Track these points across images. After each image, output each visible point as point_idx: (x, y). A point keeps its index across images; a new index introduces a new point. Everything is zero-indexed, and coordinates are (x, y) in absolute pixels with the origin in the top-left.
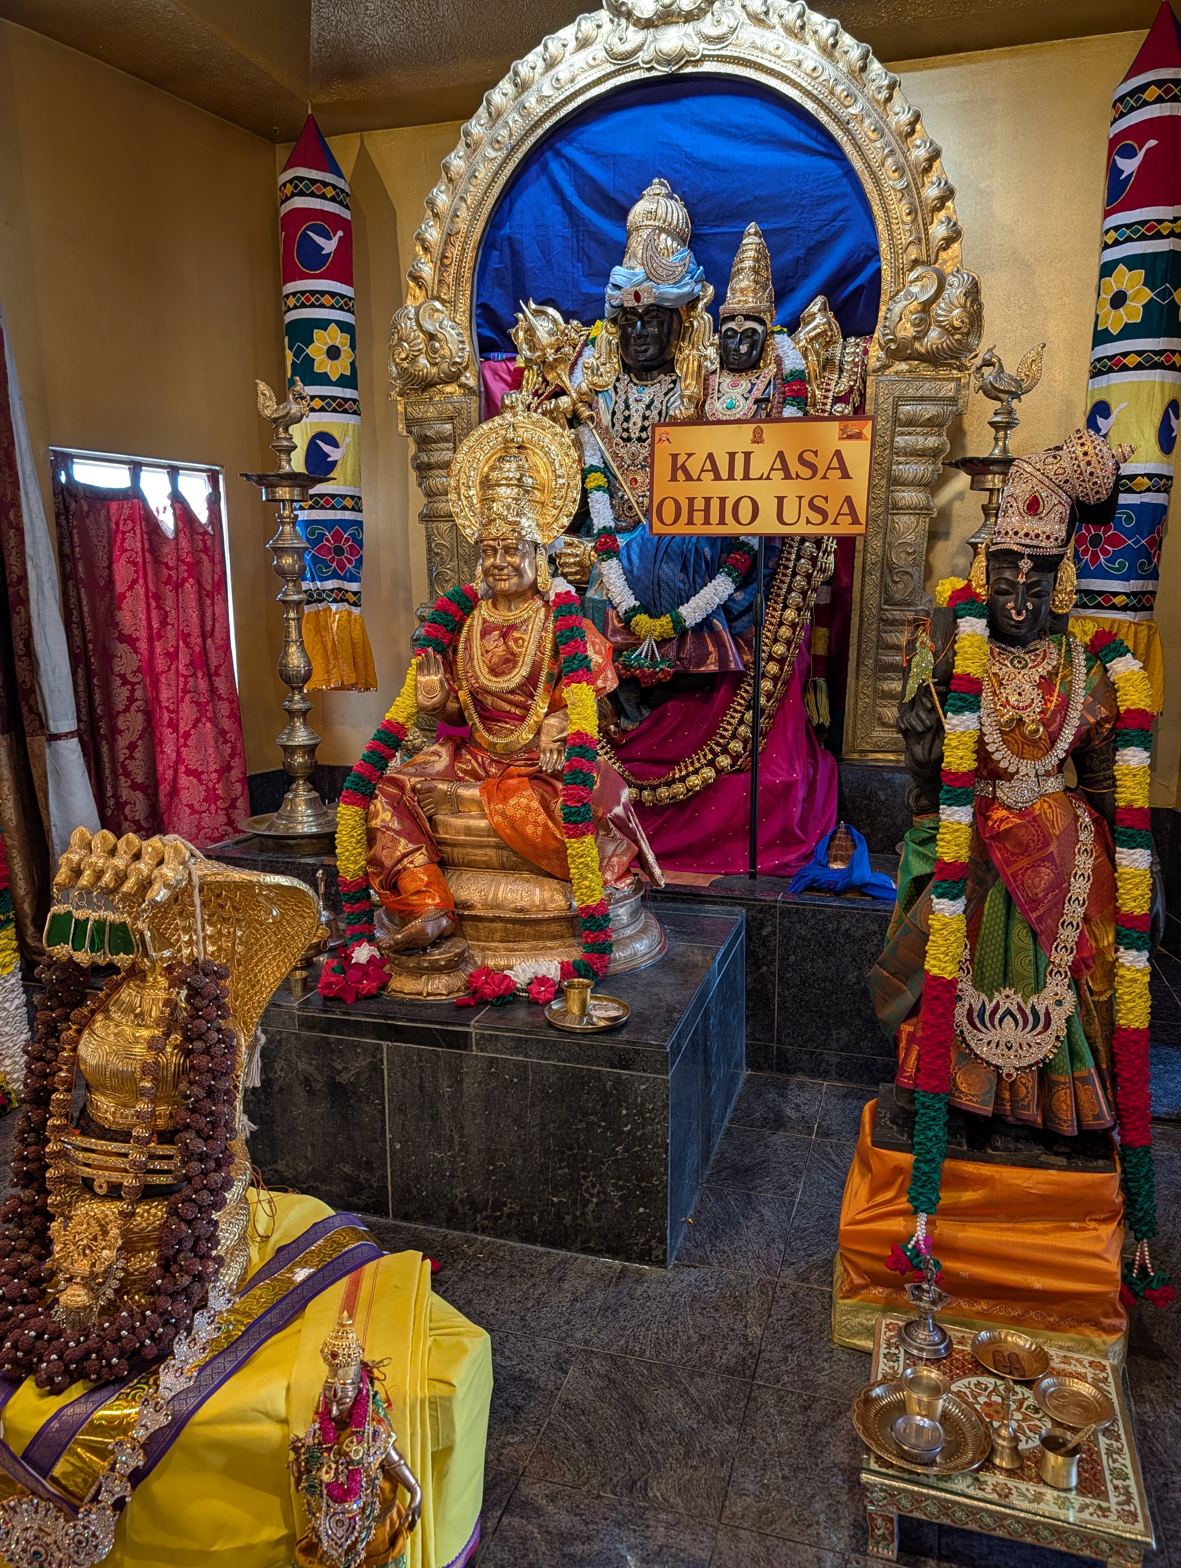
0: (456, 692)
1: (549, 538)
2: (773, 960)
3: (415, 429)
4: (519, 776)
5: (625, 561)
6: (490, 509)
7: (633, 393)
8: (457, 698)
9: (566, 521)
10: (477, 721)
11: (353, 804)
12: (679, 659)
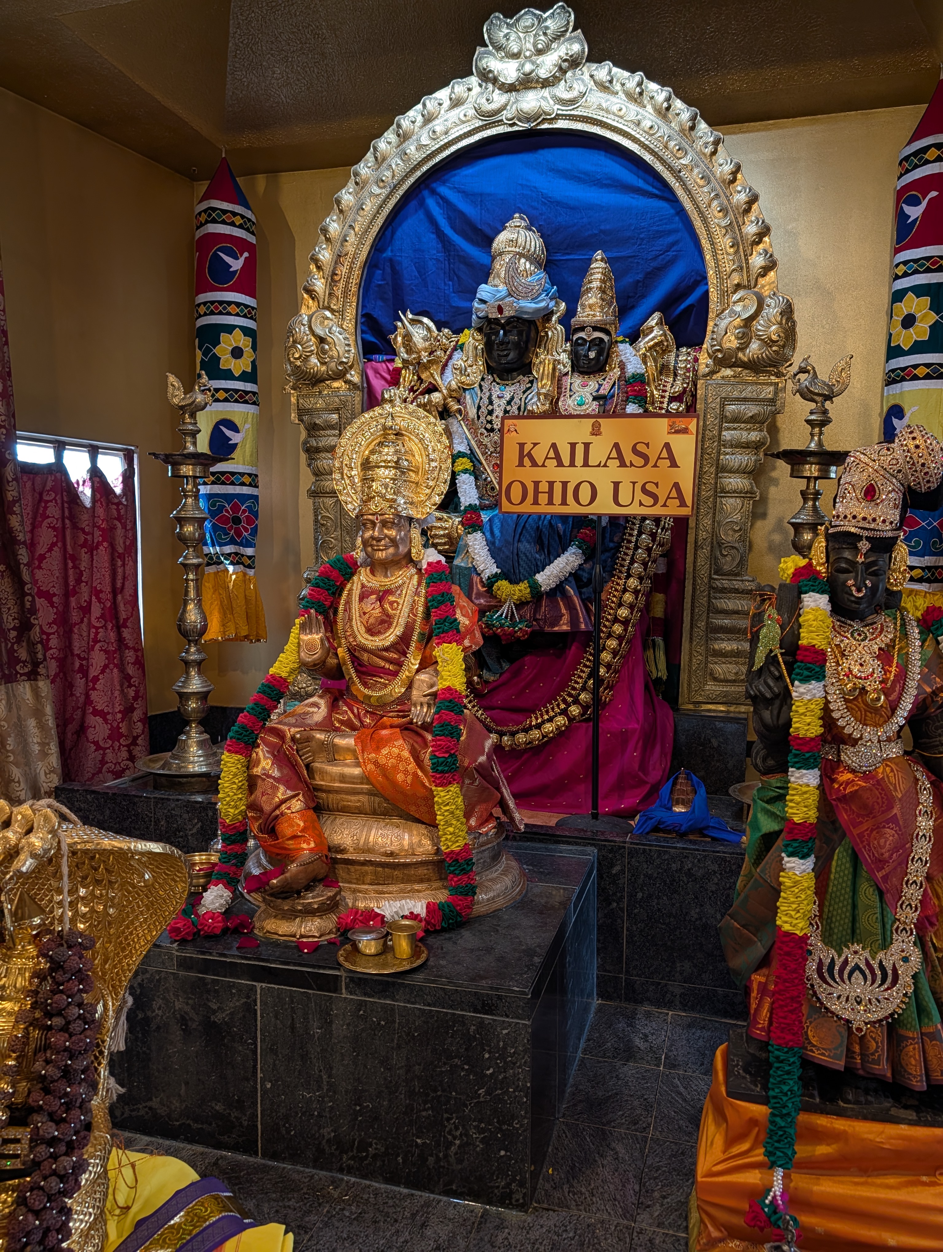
0: (336, 649)
1: (423, 514)
2: (622, 897)
3: (305, 418)
4: (392, 727)
5: (488, 534)
6: (370, 487)
7: (496, 391)
8: (336, 654)
9: (437, 499)
10: (354, 675)
11: (236, 753)
12: (536, 620)
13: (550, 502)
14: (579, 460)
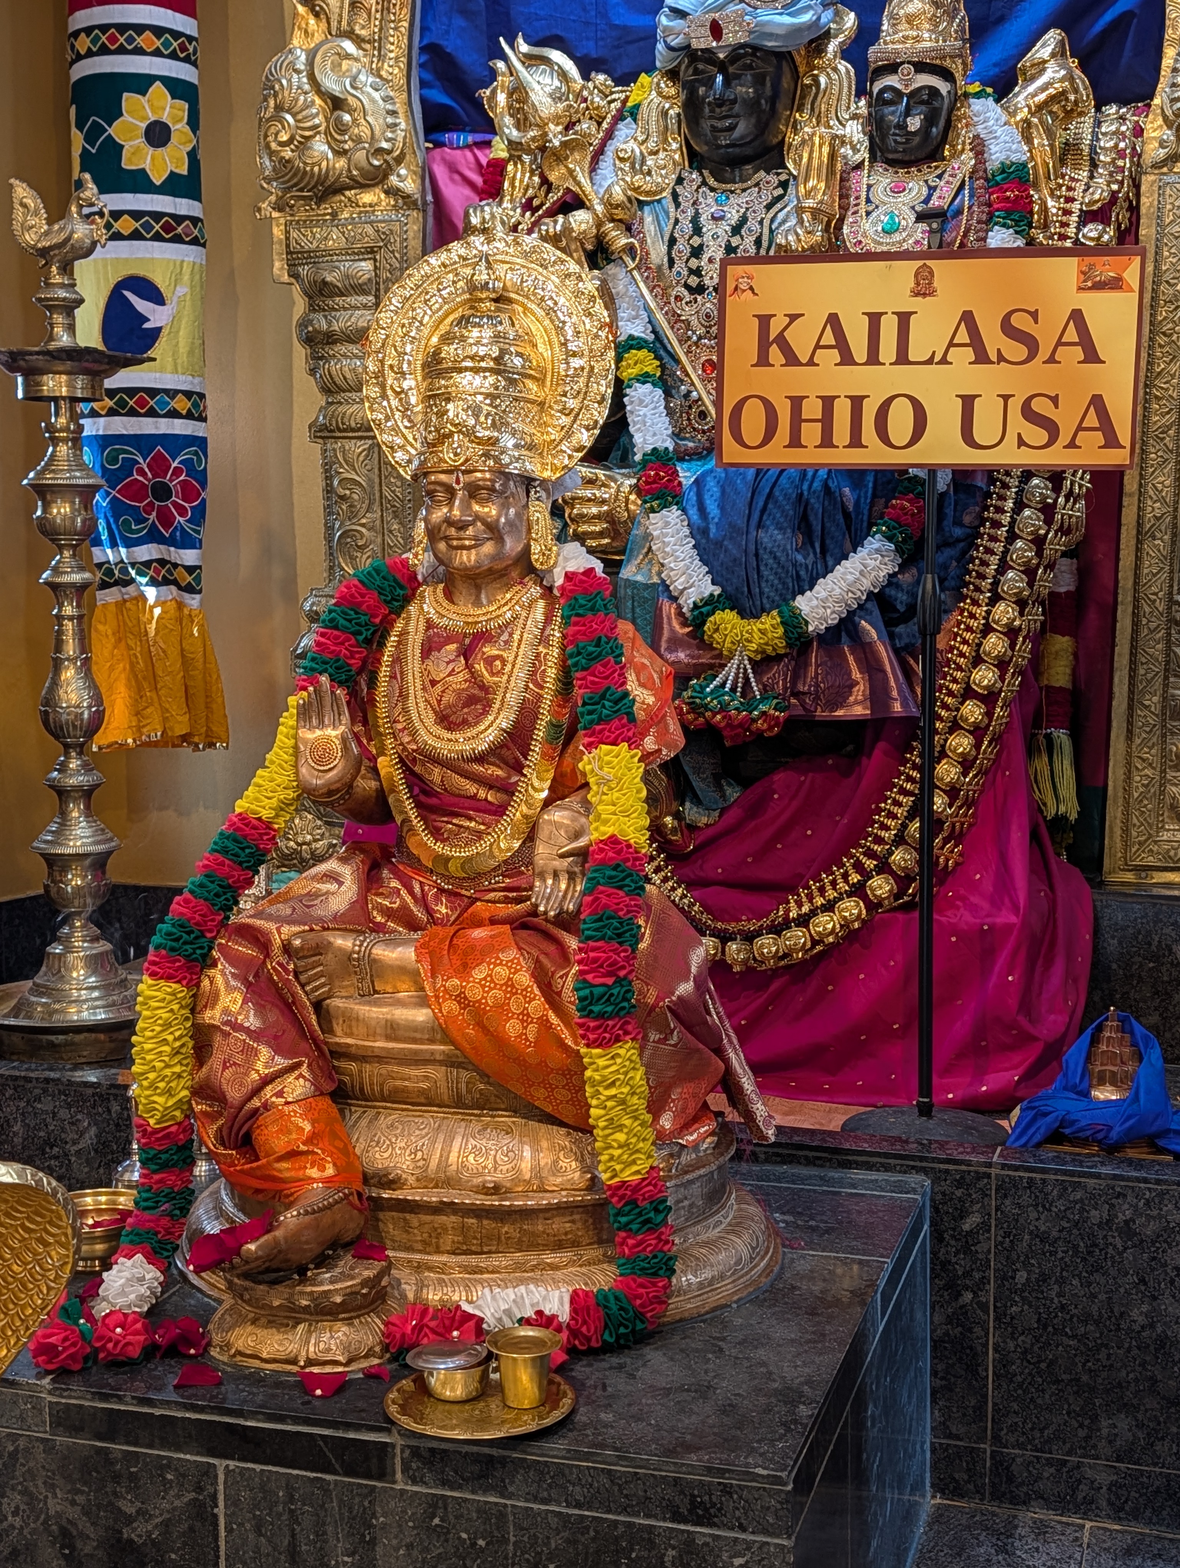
0: (374, 759)
1: (554, 469)
2: (984, 1281)
3: (303, 271)
4: (493, 922)
5: (693, 512)
6: (442, 413)
7: (709, 205)
8: (375, 771)
9: (586, 438)
10: (412, 814)
11: (169, 978)
12: (796, 694)
13: (827, 441)
14: (888, 348)
